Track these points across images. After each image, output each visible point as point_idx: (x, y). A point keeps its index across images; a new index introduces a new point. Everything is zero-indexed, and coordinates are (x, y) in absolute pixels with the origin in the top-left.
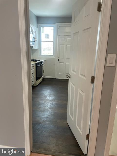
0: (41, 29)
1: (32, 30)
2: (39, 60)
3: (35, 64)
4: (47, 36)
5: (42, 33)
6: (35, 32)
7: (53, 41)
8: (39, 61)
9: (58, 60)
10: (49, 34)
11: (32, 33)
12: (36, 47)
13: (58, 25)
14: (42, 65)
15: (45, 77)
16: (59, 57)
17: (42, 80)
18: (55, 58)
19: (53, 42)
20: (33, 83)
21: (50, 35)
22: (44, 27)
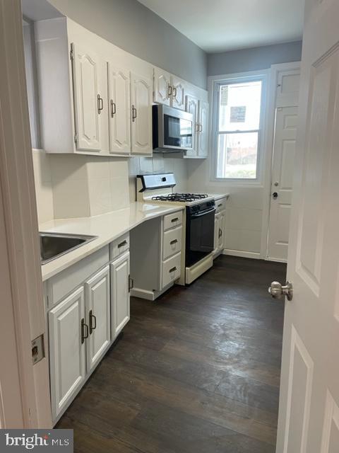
0: (218, 93)
1: (186, 97)
2: (200, 197)
3: (183, 210)
4: (238, 114)
5: (221, 107)
6: (196, 103)
7: (257, 128)
8: (203, 199)
9: (275, 195)
10: (245, 107)
11: (183, 107)
12: (200, 154)
13: (278, 72)
14: (214, 212)
15: (224, 253)
16: (276, 185)
17: (212, 265)
18: (262, 187)
19: (260, 132)
20: (177, 274)
21: (247, 108)
22: (229, 86)
